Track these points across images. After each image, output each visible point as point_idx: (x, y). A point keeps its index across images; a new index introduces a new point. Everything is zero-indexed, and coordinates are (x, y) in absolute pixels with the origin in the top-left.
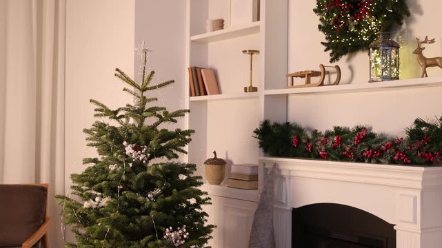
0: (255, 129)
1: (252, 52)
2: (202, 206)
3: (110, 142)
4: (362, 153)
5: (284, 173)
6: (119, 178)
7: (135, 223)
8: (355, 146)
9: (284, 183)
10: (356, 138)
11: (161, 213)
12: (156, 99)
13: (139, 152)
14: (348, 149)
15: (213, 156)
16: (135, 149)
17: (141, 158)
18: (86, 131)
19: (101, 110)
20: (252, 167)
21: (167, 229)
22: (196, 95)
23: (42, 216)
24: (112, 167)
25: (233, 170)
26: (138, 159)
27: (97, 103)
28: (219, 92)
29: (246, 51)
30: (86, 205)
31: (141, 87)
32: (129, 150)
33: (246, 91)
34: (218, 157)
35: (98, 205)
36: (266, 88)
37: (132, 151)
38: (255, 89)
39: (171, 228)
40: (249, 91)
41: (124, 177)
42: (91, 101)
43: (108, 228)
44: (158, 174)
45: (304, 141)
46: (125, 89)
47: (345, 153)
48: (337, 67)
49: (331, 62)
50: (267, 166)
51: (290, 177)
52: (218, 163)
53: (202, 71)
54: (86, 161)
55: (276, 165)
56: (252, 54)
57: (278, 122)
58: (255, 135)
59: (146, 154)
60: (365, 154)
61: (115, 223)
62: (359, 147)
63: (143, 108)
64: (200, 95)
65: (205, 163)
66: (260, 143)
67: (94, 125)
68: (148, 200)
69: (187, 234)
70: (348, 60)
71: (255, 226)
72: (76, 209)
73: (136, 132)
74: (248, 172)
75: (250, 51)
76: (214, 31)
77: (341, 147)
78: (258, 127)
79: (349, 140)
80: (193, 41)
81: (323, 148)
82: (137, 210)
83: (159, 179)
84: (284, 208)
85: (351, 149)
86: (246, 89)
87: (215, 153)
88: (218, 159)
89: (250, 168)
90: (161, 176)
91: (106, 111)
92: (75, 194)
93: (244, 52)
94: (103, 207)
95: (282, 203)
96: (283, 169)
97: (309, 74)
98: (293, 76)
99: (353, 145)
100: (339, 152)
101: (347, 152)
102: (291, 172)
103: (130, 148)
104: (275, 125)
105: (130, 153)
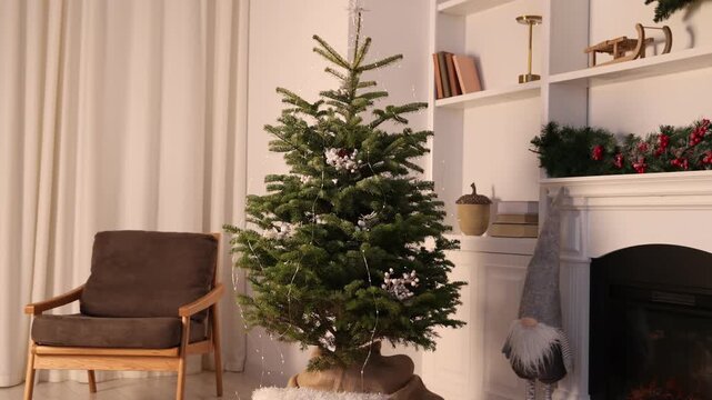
0: (532, 138)
1: (532, 20)
2: (445, 252)
3: (303, 146)
4: (702, 158)
5: (578, 202)
6: (314, 195)
7: (337, 261)
8: (691, 148)
9: (577, 219)
10: (692, 136)
11: (376, 248)
12: (375, 84)
13: (346, 157)
14: (678, 154)
15: (470, 192)
16: (341, 154)
17: (347, 165)
18: (269, 128)
19: (293, 102)
20: (530, 202)
21: (386, 274)
22: (444, 97)
23: (211, 278)
24: (305, 180)
25: (501, 209)
26: (344, 168)
27: (286, 92)
28: (482, 88)
29: (522, 18)
30: (267, 235)
31: (352, 66)
32: (331, 155)
33: (521, 81)
34: (478, 193)
35: (284, 236)
36: (551, 73)
37: (335, 157)
38: (536, 78)
39: (391, 270)
40: (527, 81)
41: (322, 194)
42: (278, 90)
43: (297, 266)
44: (373, 191)
45: (610, 150)
46: (328, 70)
47: (675, 162)
48: (667, 30)
49: (656, 20)
50: (551, 194)
51: (587, 209)
52: (478, 201)
53: (454, 57)
56: (532, 23)
57: (570, 127)
58: (533, 147)
59: (356, 160)
60: (706, 159)
61: (307, 260)
62: (696, 149)
63: (353, 93)
64: (451, 96)
65: (458, 202)
66: (542, 159)
67: (279, 120)
68: (358, 229)
69: (417, 280)
70: (686, 17)
71: (529, 284)
72: (252, 243)
73: (341, 130)
75: (527, 17)
77: (669, 153)
78: (539, 134)
79: (681, 141)
80: (441, 12)
81: (640, 158)
82: (341, 243)
83: (375, 197)
84: (576, 258)
85: (684, 153)
86: (521, 78)
87: (473, 186)
88: (479, 196)
89: (526, 205)
90: (378, 193)
91: (294, 100)
92: (250, 221)
93: (519, 19)
95: (575, 251)
96: (577, 197)
97: (619, 44)
98: (595, 51)
99: (687, 147)
100: (664, 161)
101: (677, 158)
102: (589, 200)
103: (334, 154)
104: (565, 131)
105: (334, 161)
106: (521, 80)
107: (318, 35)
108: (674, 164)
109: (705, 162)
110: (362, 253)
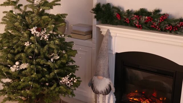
6: (33, 52)
10: (161, 18)
16: (38, 30)
17: (45, 38)
24: (27, 45)
55: (108, 30)
69: (76, 80)
77: (151, 23)
79: (156, 19)
96: (112, 32)
99: (158, 22)
100: (149, 25)
101: (154, 25)
102: (117, 34)
103: (34, 30)
104: (104, 6)
105: (35, 33)
108: (153, 27)
109: (167, 29)
110: (55, 73)
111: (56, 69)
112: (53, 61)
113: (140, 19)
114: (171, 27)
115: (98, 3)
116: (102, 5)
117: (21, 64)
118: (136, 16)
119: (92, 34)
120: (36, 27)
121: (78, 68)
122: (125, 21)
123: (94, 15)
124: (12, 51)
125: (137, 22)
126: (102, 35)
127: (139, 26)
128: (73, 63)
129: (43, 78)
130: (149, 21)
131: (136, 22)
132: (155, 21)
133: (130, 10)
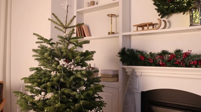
0: (118, 52)
4: (189, 63)
7: (70, 109)
10: (184, 55)
13: (69, 63)
16: (66, 62)
17: (72, 67)
24: (53, 73)
26: (70, 68)
27: (37, 35)
29: (109, 15)
30: (37, 98)
31: (65, 26)
32: (62, 62)
35: (44, 98)
36: (123, 32)
38: (114, 33)
40: (111, 34)
41: (62, 80)
42: (34, 34)
46: (55, 27)
48: (165, 21)
53: (83, 26)
54: (32, 69)
55: (133, 70)
56: (112, 17)
58: (118, 55)
67: (39, 47)
70: (167, 18)
74: (111, 73)
75: (111, 15)
76: (89, 6)
77: (174, 60)
84: (137, 91)
87: (90, 64)
89: (112, 72)
91: (42, 38)
92: (27, 90)
94: (48, 99)
95: (137, 89)
96: (137, 72)
97: (149, 24)
98: (138, 26)
99: (182, 58)
100: (173, 62)
101: (178, 62)
102: (142, 73)
103: (63, 61)
104: (128, 50)
105: (63, 64)
106: (109, 33)
107: (53, 13)
108: (176, 64)
109: (191, 64)
110: (80, 104)
111: (82, 100)
112: (79, 92)
113: (163, 58)
114: (196, 62)
115: (123, 48)
116: (126, 50)
117: (46, 94)
118: (158, 56)
119: (118, 77)
120: (65, 59)
121: (105, 105)
122: (149, 61)
123: (120, 58)
124: (39, 80)
125: (161, 61)
126: (128, 75)
127: (163, 64)
128: (100, 100)
129: (68, 109)
130: (172, 58)
131: (159, 61)
132: (178, 58)
133: (152, 53)
